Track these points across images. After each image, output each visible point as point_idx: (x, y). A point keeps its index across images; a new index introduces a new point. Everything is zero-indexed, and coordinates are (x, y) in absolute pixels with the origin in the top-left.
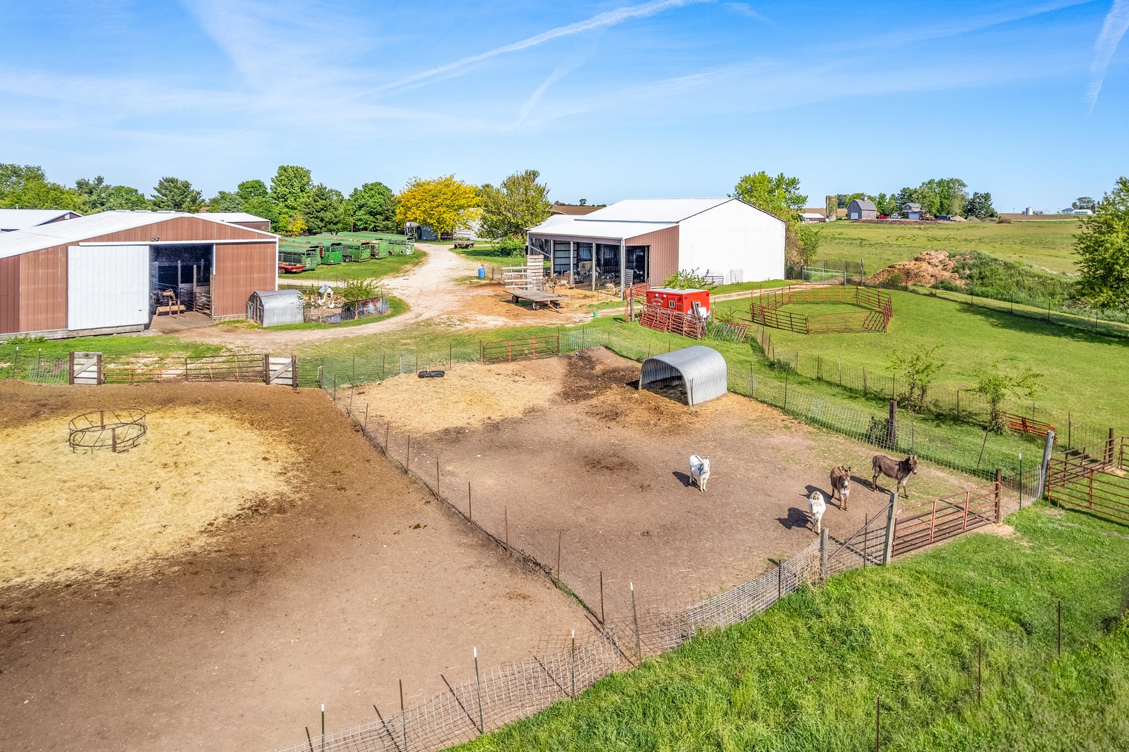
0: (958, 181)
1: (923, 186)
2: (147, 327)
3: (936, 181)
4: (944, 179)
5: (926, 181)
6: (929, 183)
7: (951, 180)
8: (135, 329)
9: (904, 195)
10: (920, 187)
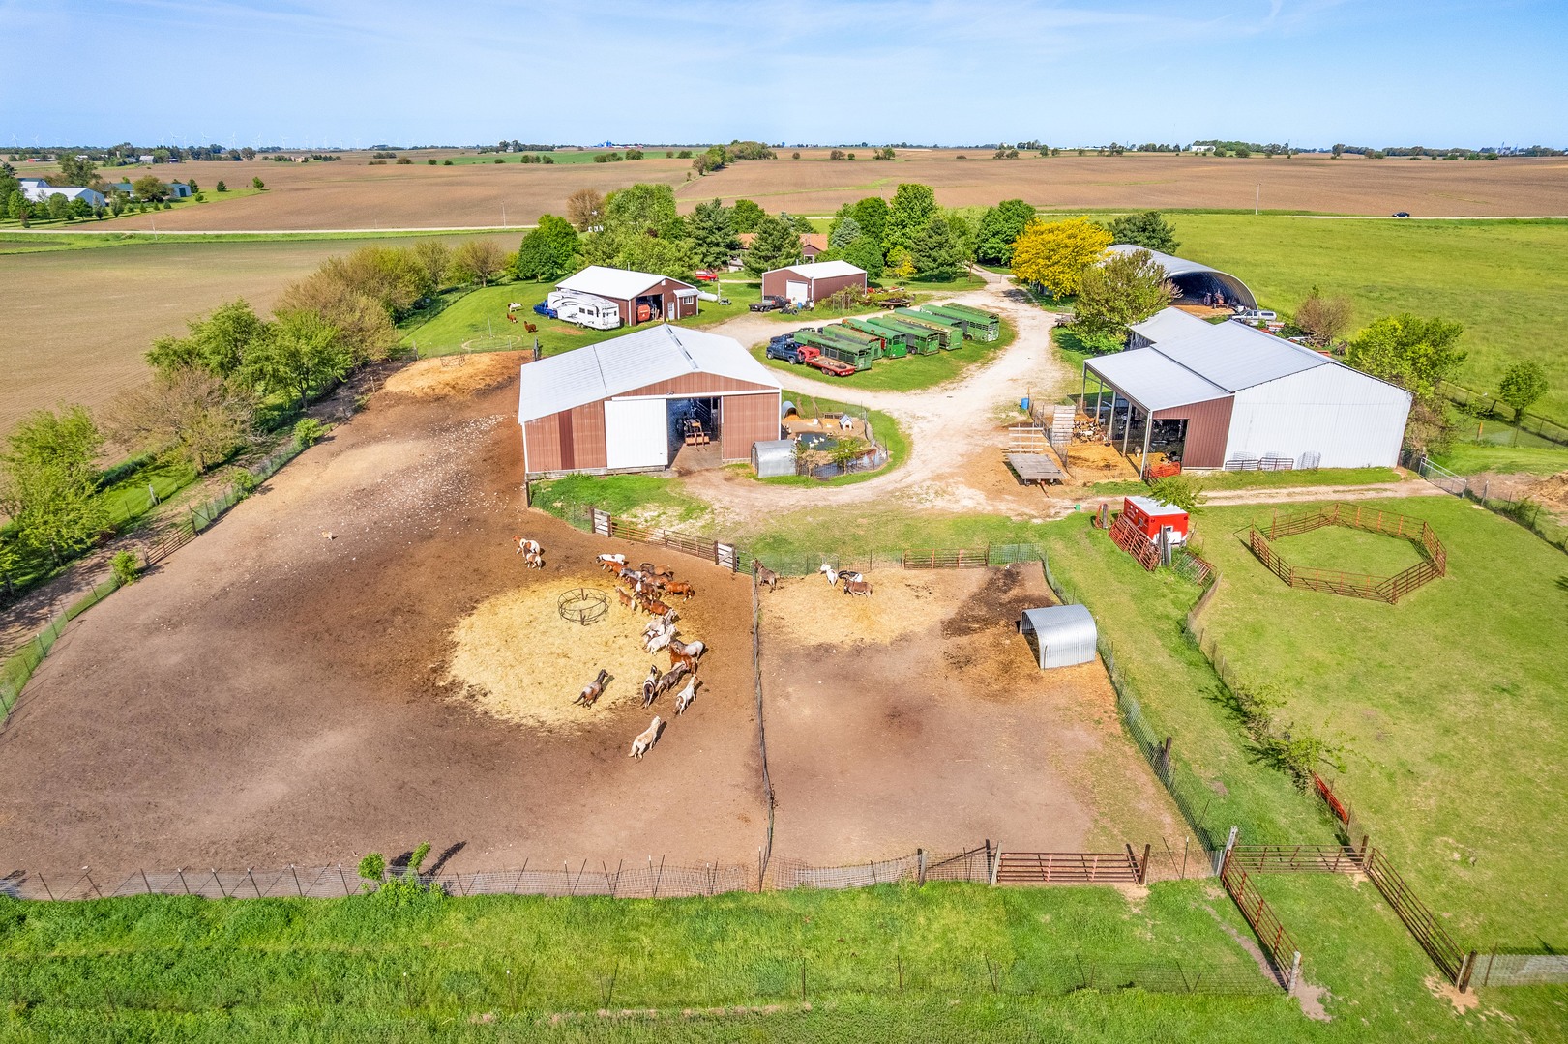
2: (667, 467)
8: (658, 469)
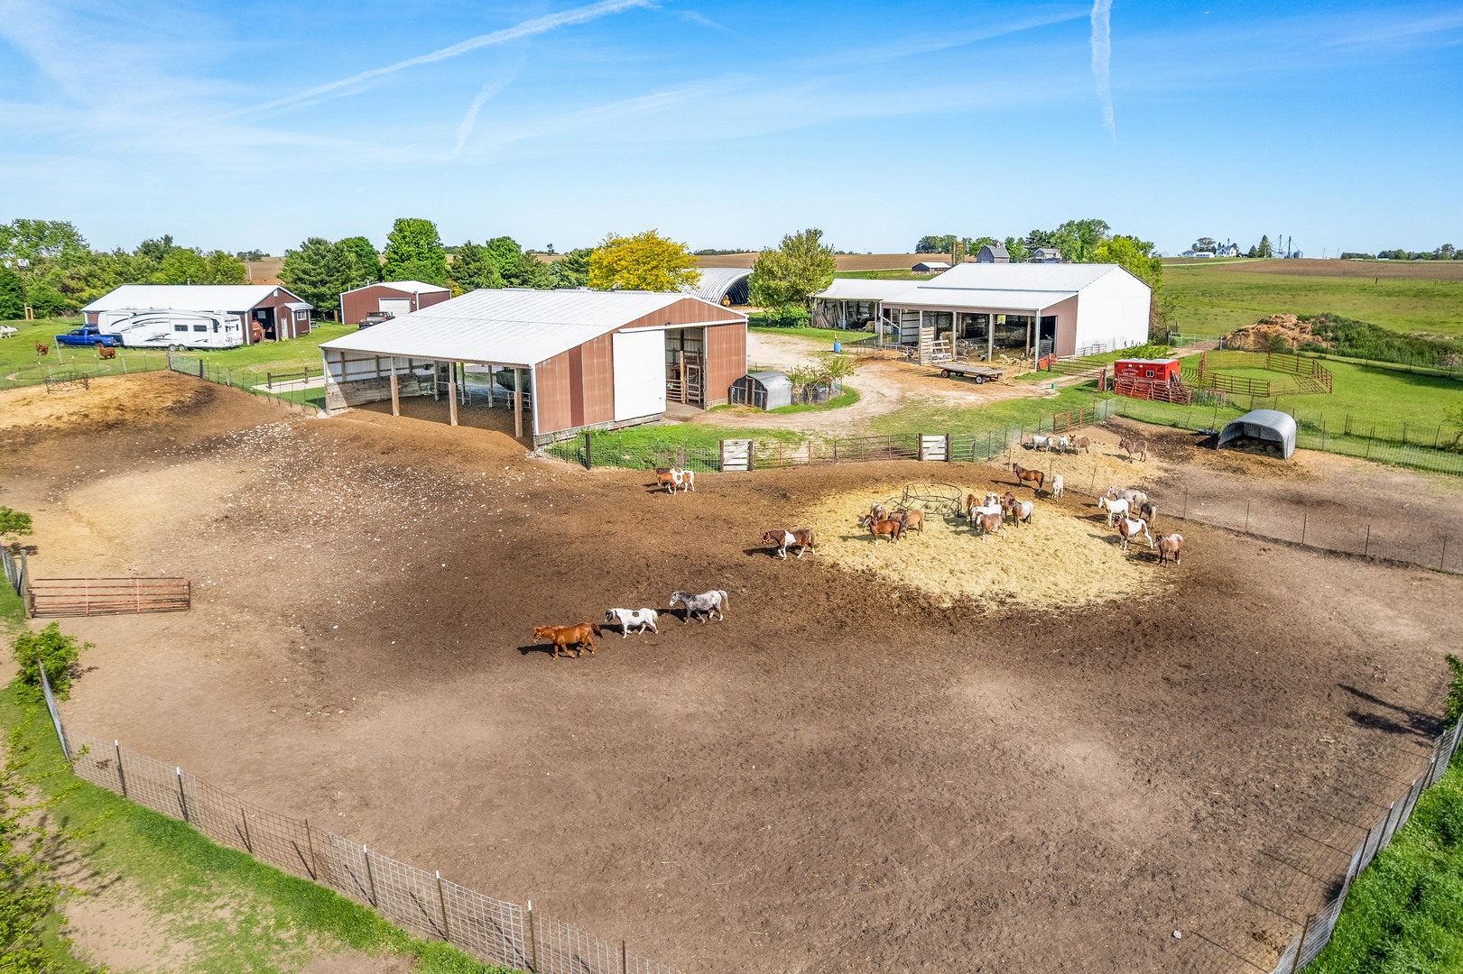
0: (1100, 223)
1: (1061, 228)
2: (664, 415)
3: (1076, 222)
4: (1085, 220)
5: (1065, 223)
6: (1069, 225)
7: (1093, 221)
8: (657, 418)
9: (1034, 239)
10: (1058, 230)
